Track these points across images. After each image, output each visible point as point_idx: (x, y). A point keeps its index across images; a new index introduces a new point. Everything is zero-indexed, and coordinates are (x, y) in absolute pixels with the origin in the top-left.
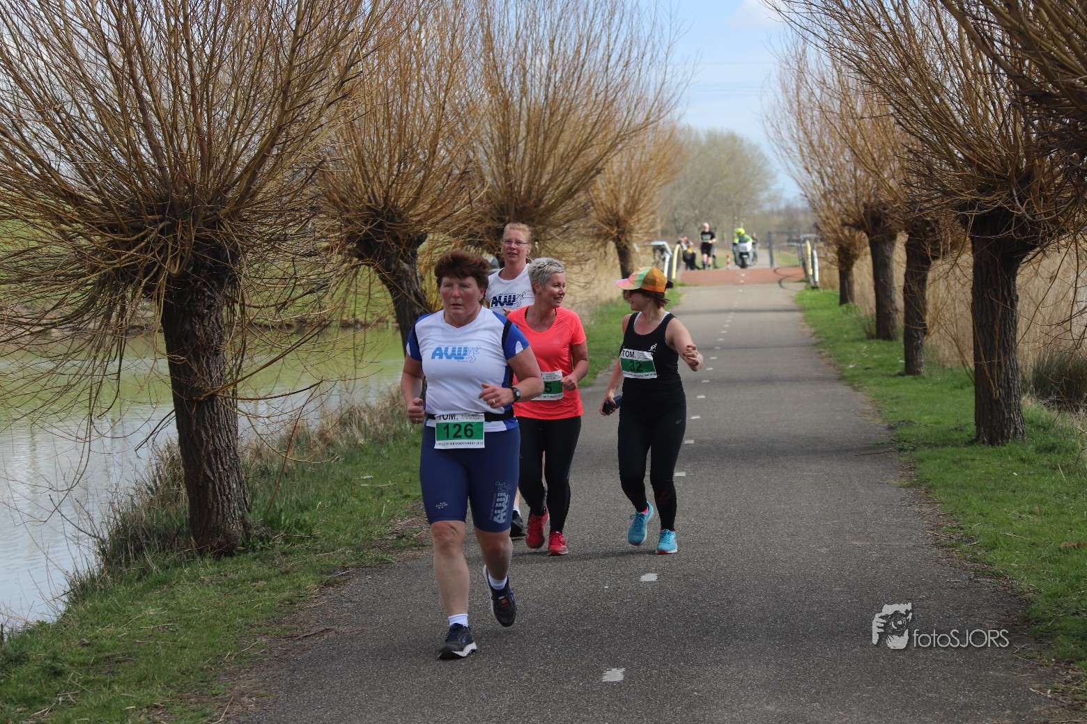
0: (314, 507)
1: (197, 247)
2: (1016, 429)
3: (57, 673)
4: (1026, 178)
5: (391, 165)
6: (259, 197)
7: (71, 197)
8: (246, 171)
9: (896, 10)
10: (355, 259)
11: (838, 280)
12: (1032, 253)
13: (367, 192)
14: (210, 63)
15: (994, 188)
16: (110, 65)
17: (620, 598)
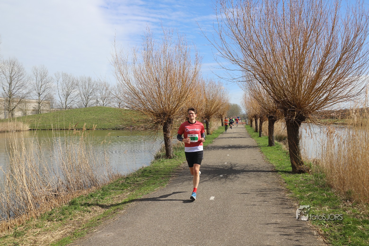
1: (168, 119)
2: (274, 144)
3: (151, 173)
4: (275, 112)
6: (175, 112)
7: (152, 112)
8: (174, 109)
9: (258, 89)
11: (250, 123)
12: (276, 122)
14: (170, 95)
15: (271, 113)
16: (157, 96)
17: (222, 166)
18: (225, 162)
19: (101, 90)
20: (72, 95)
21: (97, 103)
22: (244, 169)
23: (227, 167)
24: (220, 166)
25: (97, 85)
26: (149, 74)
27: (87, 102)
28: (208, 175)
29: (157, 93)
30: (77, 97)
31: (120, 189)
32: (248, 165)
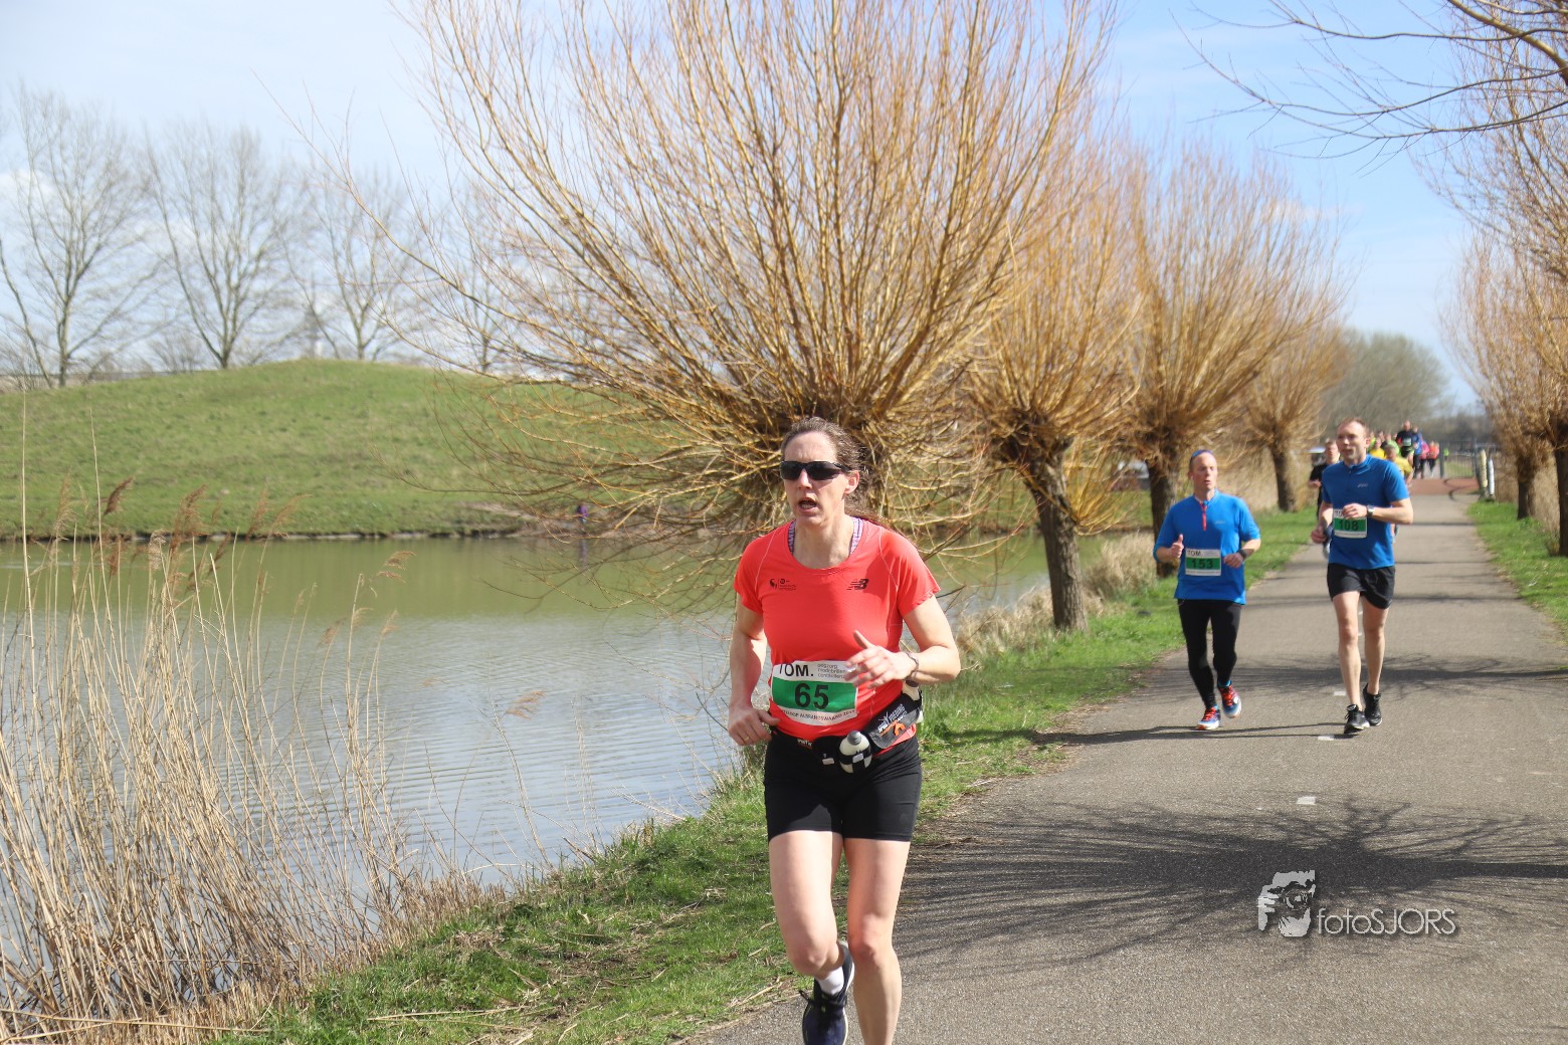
0: (954, 713)
3: (705, 868)
5: (1037, 367)
6: (905, 398)
7: (725, 399)
8: (893, 370)
10: (999, 464)
13: (1012, 394)
14: (860, 261)
16: (764, 267)
17: (1275, 820)
18: (1304, 793)
19: (344, 234)
20: (106, 273)
21: (314, 338)
22: (1457, 851)
23: (1323, 834)
24: (1259, 821)
25: (307, 198)
26: (699, 98)
27: (230, 325)
28: (1162, 892)
29: (759, 248)
30: (148, 287)
31: (460, 1003)
32: (1491, 822)
